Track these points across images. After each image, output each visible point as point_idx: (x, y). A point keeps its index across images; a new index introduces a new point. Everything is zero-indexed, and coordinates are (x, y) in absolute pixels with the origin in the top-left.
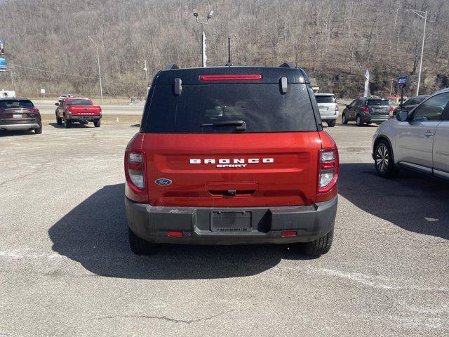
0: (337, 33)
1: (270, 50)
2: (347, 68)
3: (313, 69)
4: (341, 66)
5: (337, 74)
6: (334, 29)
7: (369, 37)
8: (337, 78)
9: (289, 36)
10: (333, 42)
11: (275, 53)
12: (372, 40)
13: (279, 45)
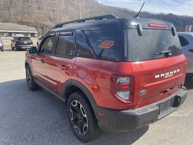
0: (39, 7)
1: (7, 12)
2: (46, 24)
3: (31, 23)
4: (44, 23)
5: (42, 26)
6: (38, 6)
7: (54, 11)
8: (43, 28)
9: (16, 6)
10: (38, 11)
11: (10, 14)
12: (55, 13)
13: (11, 10)
